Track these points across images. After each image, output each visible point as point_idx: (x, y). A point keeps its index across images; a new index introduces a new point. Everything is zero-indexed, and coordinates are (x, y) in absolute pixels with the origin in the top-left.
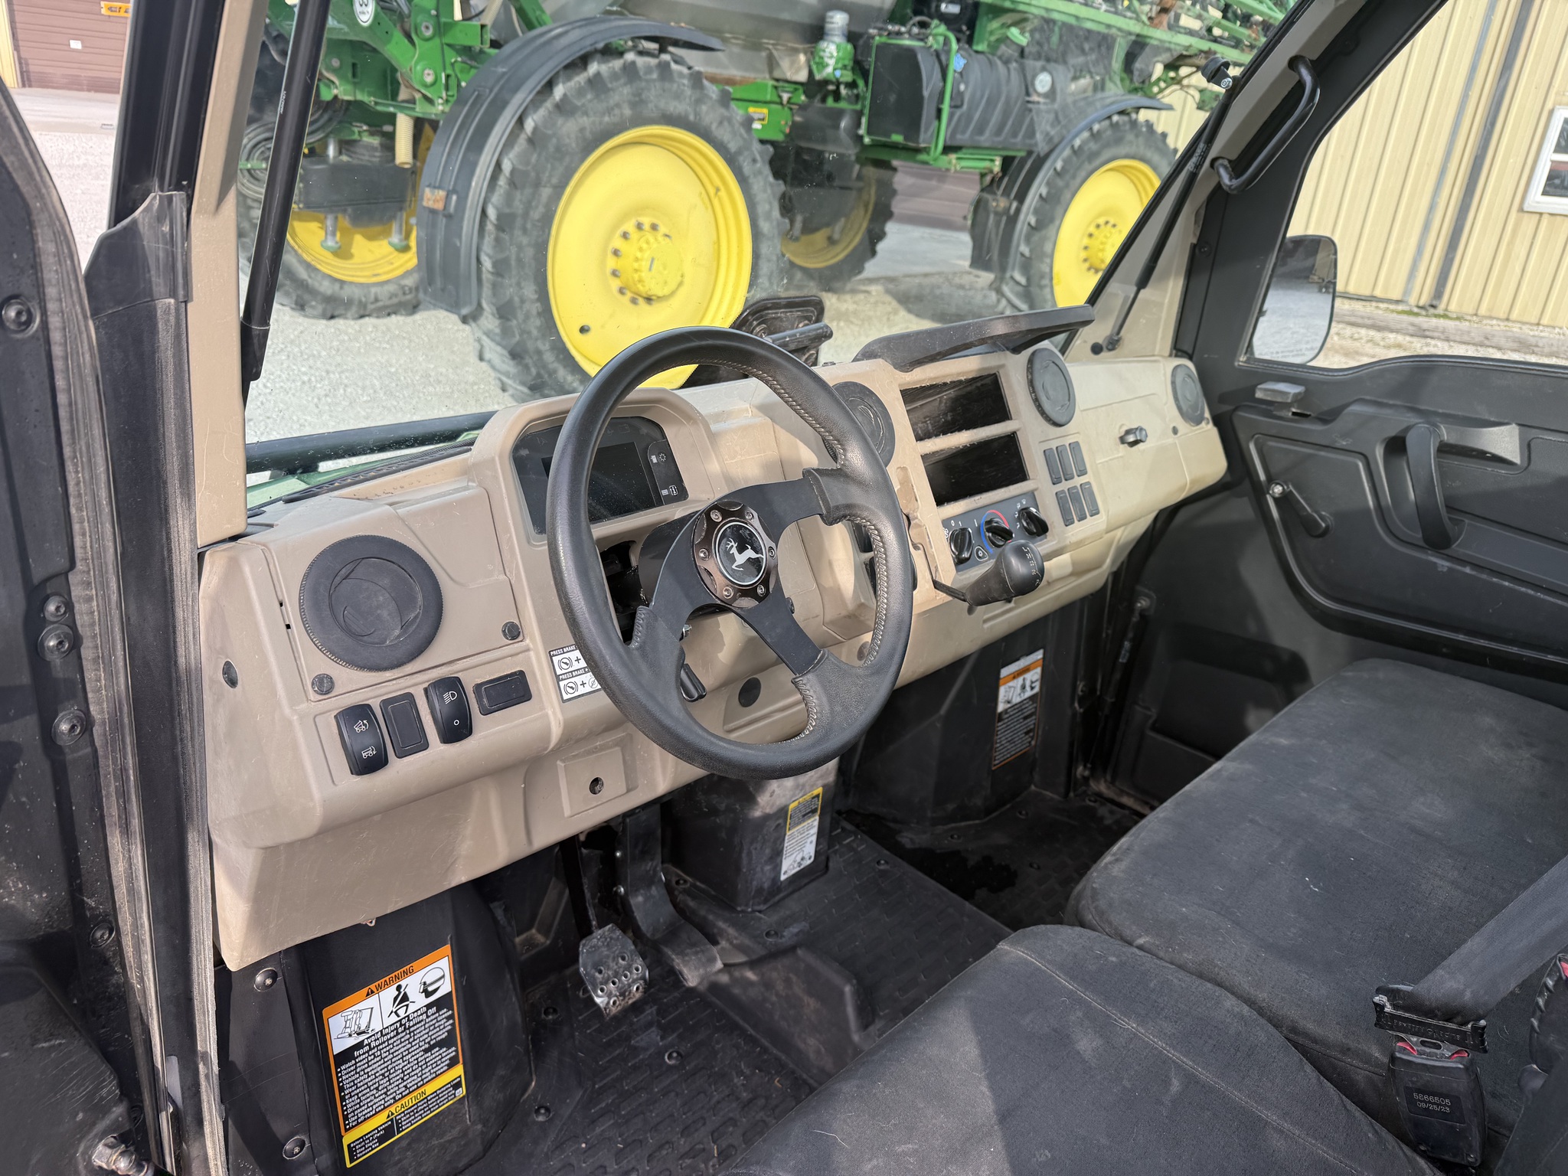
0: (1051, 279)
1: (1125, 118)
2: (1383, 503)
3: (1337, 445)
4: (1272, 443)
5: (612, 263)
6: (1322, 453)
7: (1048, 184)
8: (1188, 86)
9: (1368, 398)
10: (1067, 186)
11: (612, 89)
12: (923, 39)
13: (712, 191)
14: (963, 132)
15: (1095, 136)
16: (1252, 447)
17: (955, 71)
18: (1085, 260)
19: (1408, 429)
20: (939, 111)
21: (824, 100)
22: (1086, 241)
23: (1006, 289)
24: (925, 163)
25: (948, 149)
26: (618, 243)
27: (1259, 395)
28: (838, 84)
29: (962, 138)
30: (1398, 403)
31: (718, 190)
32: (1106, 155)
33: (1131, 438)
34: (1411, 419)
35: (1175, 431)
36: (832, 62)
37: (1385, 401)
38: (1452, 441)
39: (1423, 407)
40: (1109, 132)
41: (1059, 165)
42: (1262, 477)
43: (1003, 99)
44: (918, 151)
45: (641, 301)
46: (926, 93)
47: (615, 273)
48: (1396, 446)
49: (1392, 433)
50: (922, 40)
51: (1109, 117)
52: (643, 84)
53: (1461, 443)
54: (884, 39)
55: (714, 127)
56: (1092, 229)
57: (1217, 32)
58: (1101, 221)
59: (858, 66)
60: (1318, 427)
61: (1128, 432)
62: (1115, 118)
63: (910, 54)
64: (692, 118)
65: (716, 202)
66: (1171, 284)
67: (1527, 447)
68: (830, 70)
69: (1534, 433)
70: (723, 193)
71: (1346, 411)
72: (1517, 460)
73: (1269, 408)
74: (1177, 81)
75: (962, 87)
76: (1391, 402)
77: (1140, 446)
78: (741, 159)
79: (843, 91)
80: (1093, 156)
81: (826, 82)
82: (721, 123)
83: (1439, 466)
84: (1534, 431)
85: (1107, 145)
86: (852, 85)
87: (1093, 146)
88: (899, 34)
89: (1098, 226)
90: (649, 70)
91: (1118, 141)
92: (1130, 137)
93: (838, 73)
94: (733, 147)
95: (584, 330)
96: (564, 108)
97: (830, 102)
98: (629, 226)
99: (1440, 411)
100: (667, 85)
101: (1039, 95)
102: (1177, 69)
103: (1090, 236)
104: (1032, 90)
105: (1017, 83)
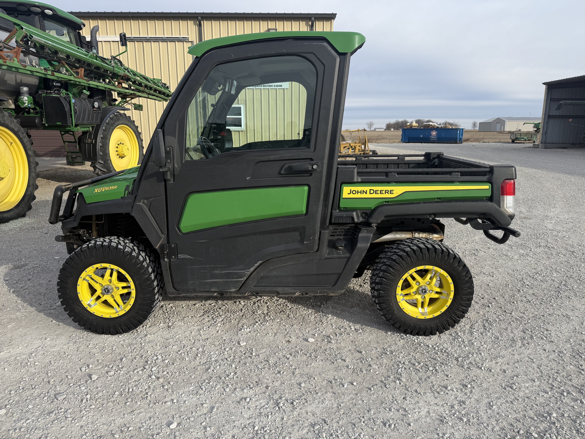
0: (111, 161)
1: (118, 113)
7: (102, 134)
8: (131, 103)
10: (108, 134)
12: (59, 94)
13: (9, 144)
14: (79, 121)
15: (111, 119)
17: (73, 103)
18: (118, 155)
20: (71, 115)
21: (23, 114)
22: (116, 149)
23: (97, 166)
25: (76, 126)
28: (30, 108)
29: (79, 122)
31: (11, 143)
32: (116, 124)
36: (27, 102)
40: (115, 118)
41: (104, 128)
43: (87, 110)
44: (66, 127)
46: (66, 110)
54: (45, 95)
55: (9, 124)
56: (117, 146)
57: (132, 88)
58: (119, 143)
59: (35, 102)
63: (58, 99)
65: (11, 147)
68: (26, 104)
70: (14, 144)
74: (127, 102)
75: (76, 108)
78: (19, 133)
79: (32, 111)
80: (112, 125)
81: (26, 108)
82: (11, 123)
85: (115, 121)
86: (34, 109)
87: (112, 122)
88: (51, 93)
91: (118, 120)
92: (121, 118)
93: (29, 105)
94: (16, 130)
97: (26, 114)
101: (96, 108)
102: (126, 99)
103: (117, 147)
104: (94, 107)
105: (89, 106)
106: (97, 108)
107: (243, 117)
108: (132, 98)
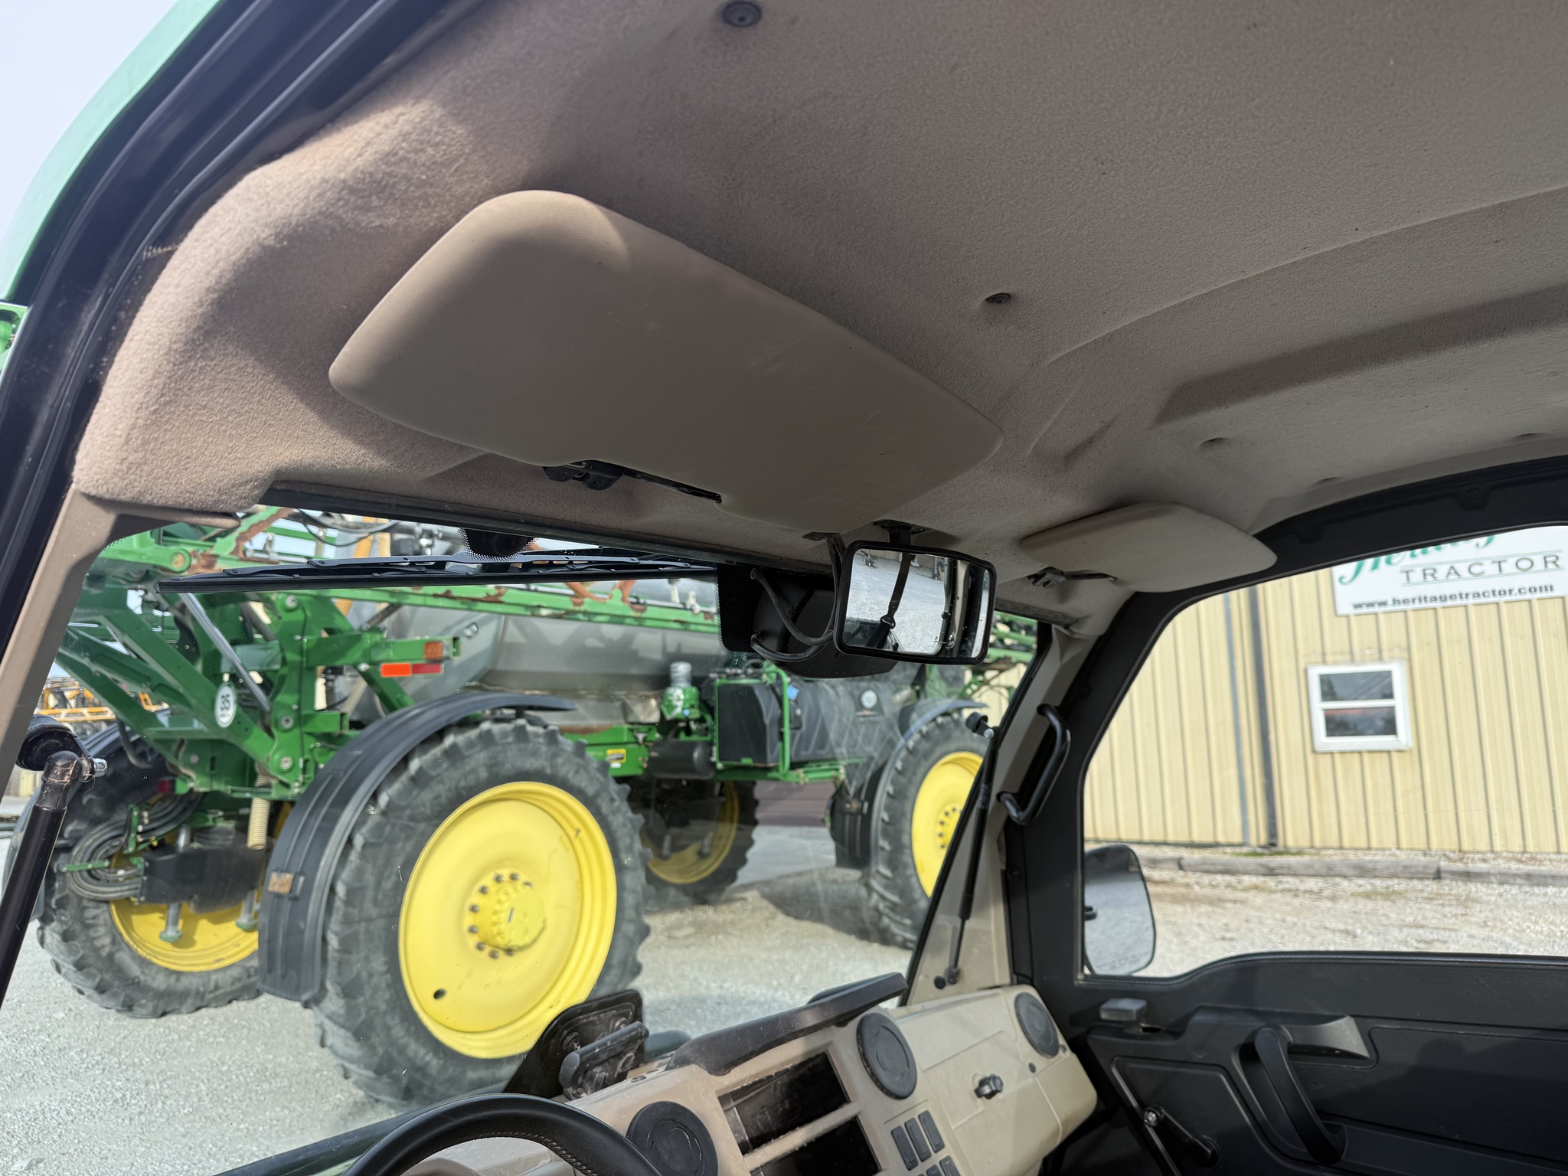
0: (915, 868)
1: (948, 719)
2: (1258, 1118)
3: (1195, 1060)
4: (1132, 1065)
5: (469, 919)
6: (1183, 1070)
7: (893, 783)
8: (999, 686)
9: (1208, 1004)
10: (910, 782)
11: (469, 757)
12: (758, 676)
13: (572, 834)
14: (807, 749)
16: (1115, 1071)
17: (790, 700)
19: (1254, 1034)
20: (781, 735)
21: (676, 735)
22: (939, 829)
23: (873, 883)
24: (776, 780)
25: (794, 766)
26: (476, 899)
27: (1104, 1016)
28: (688, 720)
29: (804, 755)
30: (1237, 1006)
31: (578, 831)
32: (938, 751)
33: (987, 1090)
34: (1253, 1023)
35: (1032, 1068)
36: (680, 704)
37: (1224, 1006)
38: (1299, 1042)
39: (1261, 1009)
40: (937, 732)
41: (899, 765)
42: (1134, 1103)
43: (837, 717)
44: (768, 769)
45: (501, 954)
46: (767, 721)
47: (472, 930)
48: (1249, 1054)
49: (1241, 1040)
50: (757, 678)
51: (934, 720)
52: (499, 748)
53: (1307, 1043)
54: (724, 681)
55: (571, 775)
56: (942, 817)
57: (1008, 642)
58: (949, 809)
59: (705, 705)
60: (1169, 1043)
61: (983, 1083)
62: (940, 720)
63: (749, 689)
64: (548, 771)
65: (577, 843)
66: (992, 911)
67: (1368, 1037)
68: (679, 710)
69: (1371, 1023)
70: (583, 834)
71: (1191, 1023)
72: (1364, 1053)
73: (1118, 1028)
74: (986, 683)
75: (799, 712)
76: (1230, 1006)
77: (999, 1096)
78: (599, 801)
79: (693, 726)
80: (926, 755)
81: (676, 721)
82: (577, 772)
83: (1296, 1070)
84: (1369, 1020)
85: (936, 744)
86: (701, 720)
87: (925, 745)
88: (736, 675)
89: (947, 814)
90: (505, 734)
91: (948, 738)
92: (957, 733)
93: (687, 712)
94: (590, 791)
95: (438, 994)
96: (420, 780)
97: (683, 737)
98: (488, 881)
99: (1278, 1010)
100: (523, 745)
101: (867, 709)
102: (982, 673)
103: (942, 823)
104: (860, 706)
105: (846, 703)
106: (872, 709)
107: (1400, 703)
108: (1001, 671)
